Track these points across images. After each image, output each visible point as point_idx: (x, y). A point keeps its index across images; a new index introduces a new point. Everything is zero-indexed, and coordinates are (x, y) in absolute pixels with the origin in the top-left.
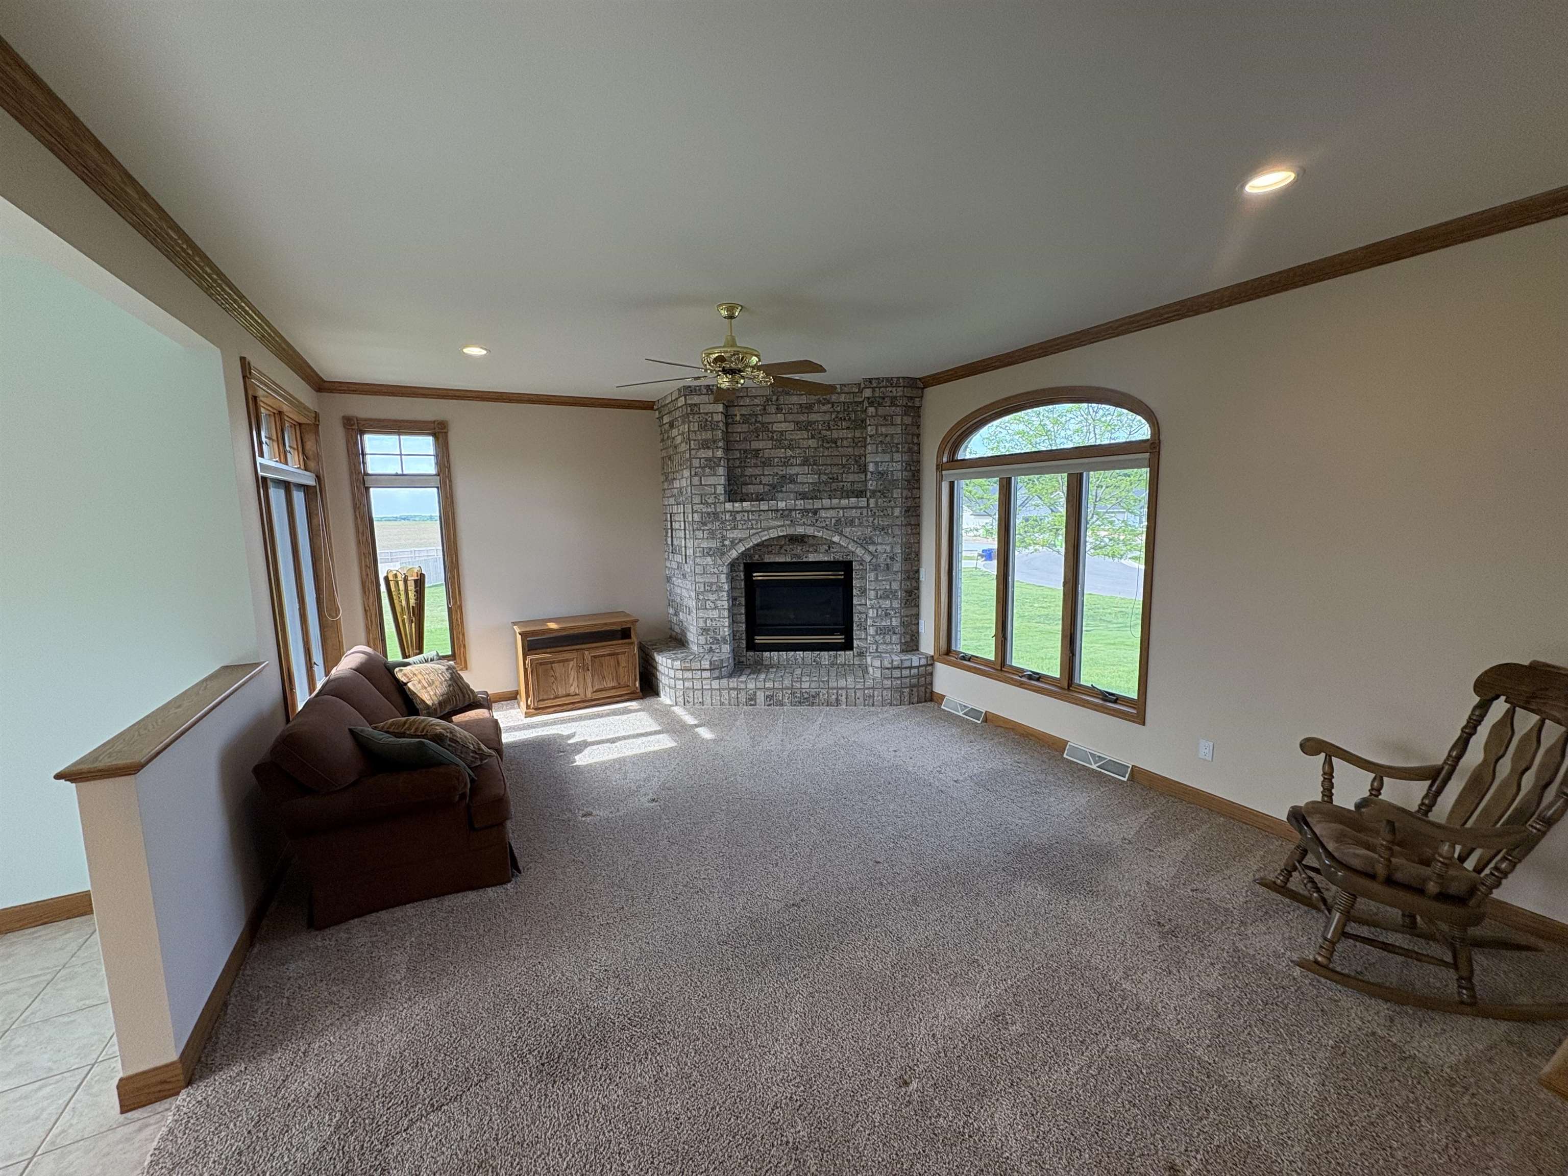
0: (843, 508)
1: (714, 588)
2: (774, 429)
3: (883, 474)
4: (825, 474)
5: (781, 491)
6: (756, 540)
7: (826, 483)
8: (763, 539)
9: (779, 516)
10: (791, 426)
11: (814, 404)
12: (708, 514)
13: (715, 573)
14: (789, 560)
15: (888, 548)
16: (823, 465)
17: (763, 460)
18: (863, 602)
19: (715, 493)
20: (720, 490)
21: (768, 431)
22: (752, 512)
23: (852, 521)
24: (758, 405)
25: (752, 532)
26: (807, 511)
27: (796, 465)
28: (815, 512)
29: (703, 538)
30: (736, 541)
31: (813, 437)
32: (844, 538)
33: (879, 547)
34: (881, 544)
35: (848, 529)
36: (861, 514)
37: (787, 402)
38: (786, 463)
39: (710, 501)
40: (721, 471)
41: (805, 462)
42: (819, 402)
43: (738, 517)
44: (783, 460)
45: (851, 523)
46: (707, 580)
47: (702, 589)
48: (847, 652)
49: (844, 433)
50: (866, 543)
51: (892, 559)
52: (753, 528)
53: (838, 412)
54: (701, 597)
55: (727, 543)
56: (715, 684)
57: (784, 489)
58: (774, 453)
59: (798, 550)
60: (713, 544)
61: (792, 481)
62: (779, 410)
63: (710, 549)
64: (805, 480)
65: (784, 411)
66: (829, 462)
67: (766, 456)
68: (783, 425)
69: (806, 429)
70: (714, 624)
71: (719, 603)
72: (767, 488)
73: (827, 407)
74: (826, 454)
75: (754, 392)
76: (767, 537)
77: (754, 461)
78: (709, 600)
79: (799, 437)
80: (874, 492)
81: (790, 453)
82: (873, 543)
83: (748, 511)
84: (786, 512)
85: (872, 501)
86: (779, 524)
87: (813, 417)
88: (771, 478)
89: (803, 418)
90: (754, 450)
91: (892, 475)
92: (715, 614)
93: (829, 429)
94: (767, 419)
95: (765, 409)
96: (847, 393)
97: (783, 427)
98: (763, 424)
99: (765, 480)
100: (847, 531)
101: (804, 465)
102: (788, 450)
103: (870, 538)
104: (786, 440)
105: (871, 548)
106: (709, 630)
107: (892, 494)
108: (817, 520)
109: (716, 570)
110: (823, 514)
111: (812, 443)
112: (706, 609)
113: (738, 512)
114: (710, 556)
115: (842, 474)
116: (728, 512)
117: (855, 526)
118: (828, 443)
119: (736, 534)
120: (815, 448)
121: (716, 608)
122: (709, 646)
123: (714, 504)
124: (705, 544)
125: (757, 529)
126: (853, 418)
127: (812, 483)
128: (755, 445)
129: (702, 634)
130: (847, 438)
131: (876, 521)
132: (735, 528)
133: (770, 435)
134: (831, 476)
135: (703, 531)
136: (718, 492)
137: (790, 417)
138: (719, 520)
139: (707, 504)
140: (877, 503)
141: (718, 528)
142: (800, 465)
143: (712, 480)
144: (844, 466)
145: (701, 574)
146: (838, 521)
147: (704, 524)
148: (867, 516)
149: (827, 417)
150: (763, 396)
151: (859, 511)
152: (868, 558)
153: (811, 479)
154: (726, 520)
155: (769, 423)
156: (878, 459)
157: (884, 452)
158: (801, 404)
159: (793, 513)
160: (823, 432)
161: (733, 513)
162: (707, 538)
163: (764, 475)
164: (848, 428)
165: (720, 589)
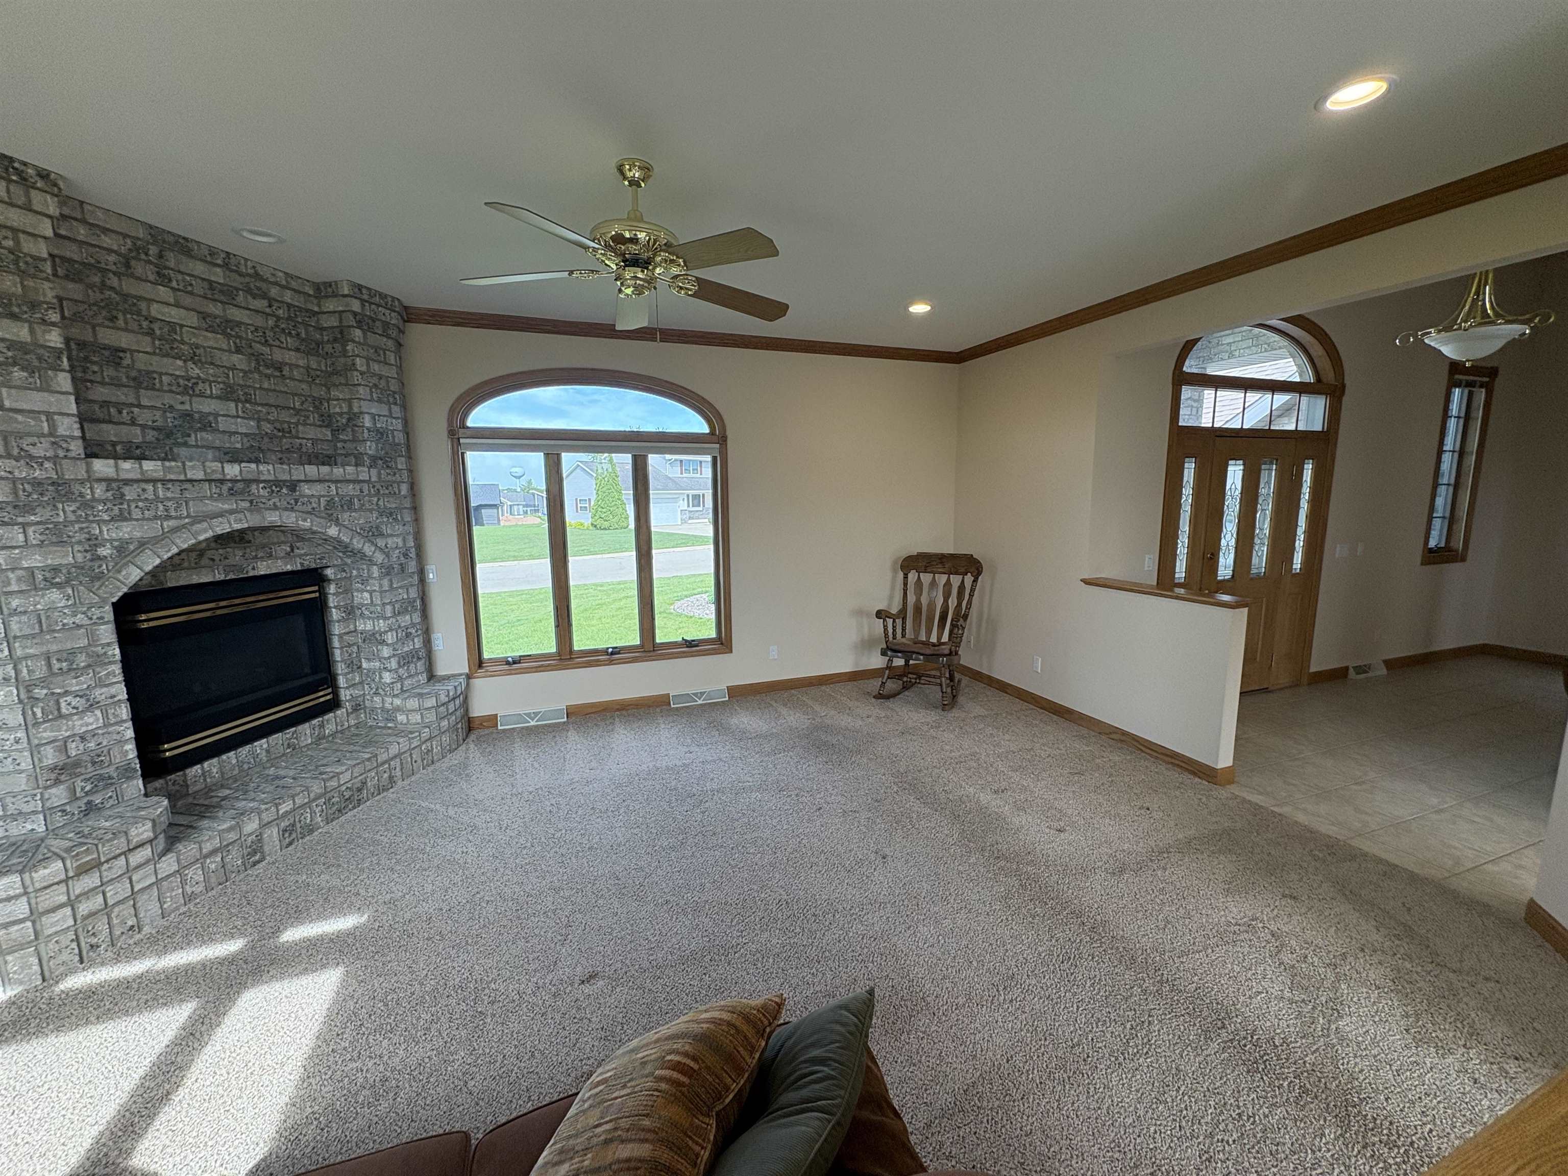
0: (336, 482)
1: (81, 660)
2: (154, 313)
3: (382, 434)
4: (269, 421)
5: (185, 444)
6: (185, 541)
7: (271, 437)
8: (202, 538)
9: (225, 492)
10: (192, 319)
11: (237, 289)
12: (37, 484)
13: (79, 627)
14: (220, 577)
15: (399, 541)
16: (262, 405)
17: (134, 374)
18: (352, 627)
19: (51, 434)
20: (68, 427)
21: (139, 313)
22: (164, 481)
23: (351, 502)
24: (110, 251)
25: (172, 523)
26: (278, 483)
27: (211, 397)
28: (293, 486)
29: (26, 544)
30: (132, 547)
31: (238, 350)
32: (343, 529)
33: (390, 541)
34: (392, 535)
35: (346, 515)
36: (361, 491)
37: (182, 269)
38: (189, 388)
39: (35, 452)
40: (64, 381)
41: (228, 394)
42: (248, 291)
43: (130, 493)
44: (181, 382)
45: (349, 505)
46: (54, 648)
47: (40, 670)
48: (339, 712)
49: (290, 357)
50: (373, 535)
51: (406, 555)
52: (168, 517)
53: (278, 318)
54: (40, 692)
55: (104, 551)
56: (168, 865)
57: (192, 441)
58: (158, 363)
59: (236, 556)
60: (65, 558)
61: (206, 423)
62: (163, 279)
63: (56, 570)
64: (233, 428)
65: (174, 284)
66: (272, 401)
67: (140, 365)
68: (174, 311)
69: (224, 333)
70: (92, 745)
71: (100, 694)
72: (151, 435)
73: (261, 304)
74: (266, 385)
75: (99, 218)
76: (209, 534)
77: (109, 372)
78: (66, 693)
79: (211, 343)
80: (374, 459)
81: (196, 371)
82: (382, 535)
83: (154, 481)
84: (240, 486)
85: (374, 472)
86: (226, 507)
87: (235, 314)
88: (158, 414)
89: (214, 309)
90: (106, 347)
91: (393, 437)
92: (93, 720)
93: (266, 343)
94: (129, 286)
95: (128, 266)
96: (294, 290)
97: (174, 315)
98: (125, 297)
99: (144, 417)
100: (345, 517)
101: (228, 399)
102: (190, 364)
103: (377, 528)
104: (183, 342)
105: (381, 542)
106: (77, 764)
107: (396, 463)
108: (296, 501)
109: (80, 619)
110: (306, 489)
111: (236, 359)
112: (61, 716)
113: (127, 482)
114: (59, 586)
115: (297, 424)
116: (99, 480)
117: (355, 511)
118: (267, 367)
119: (126, 531)
120: (245, 372)
121: (91, 706)
122: (82, 803)
123: (55, 459)
124: (35, 560)
125: (180, 518)
126: (303, 335)
127: (246, 435)
128: (109, 336)
129: (57, 782)
130: (298, 366)
131: (381, 503)
132: (123, 517)
133: (145, 324)
134: (278, 425)
135: (24, 526)
136: (61, 431)
137: (188, 300)
138: (75, 501)
139: (30, 459)
140: (379, 474)
141: (72, 517)
142: (218, 398)
143: (36, 401)
144: (298, 412)
145: (33, 636)
146: (330, 503)
147: (29, 509)
148: (369, 495)
149: (259, 321)
150: (125, 236)
151: (358, 487)
152: (379, 557)
153: (246, 426)
154: (94, 499)
155: (140, 298)
156: (373, 411)
157: (380, 401)
158: (210, 282)
159: (254, 487)
160: (257, 346)
161: (115, 484)
162: (41, 544)
163: (139, 406)
164: (297, 350)
165: (98, 661)
